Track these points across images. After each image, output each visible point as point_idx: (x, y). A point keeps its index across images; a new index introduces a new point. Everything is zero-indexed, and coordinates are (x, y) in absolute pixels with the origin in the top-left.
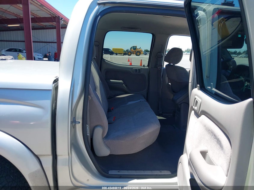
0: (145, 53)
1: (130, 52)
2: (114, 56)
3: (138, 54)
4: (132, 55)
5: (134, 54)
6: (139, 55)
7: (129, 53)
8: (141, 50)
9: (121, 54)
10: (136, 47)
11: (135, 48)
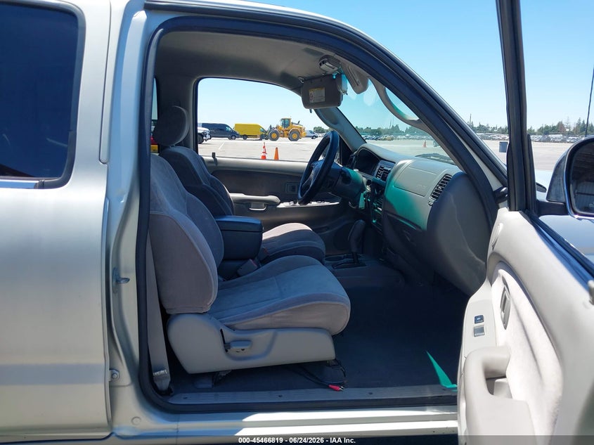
0: (313, 135)
1: (276, 132)
2: (239, 141)
3: (295, 136)
4: (280, 139)
5: (284, 137)
6: (296, 140)
7: (274, 136)
8: (301, 128)
9: (256, 136)
10: (289, 120)
11: (286, 122)
